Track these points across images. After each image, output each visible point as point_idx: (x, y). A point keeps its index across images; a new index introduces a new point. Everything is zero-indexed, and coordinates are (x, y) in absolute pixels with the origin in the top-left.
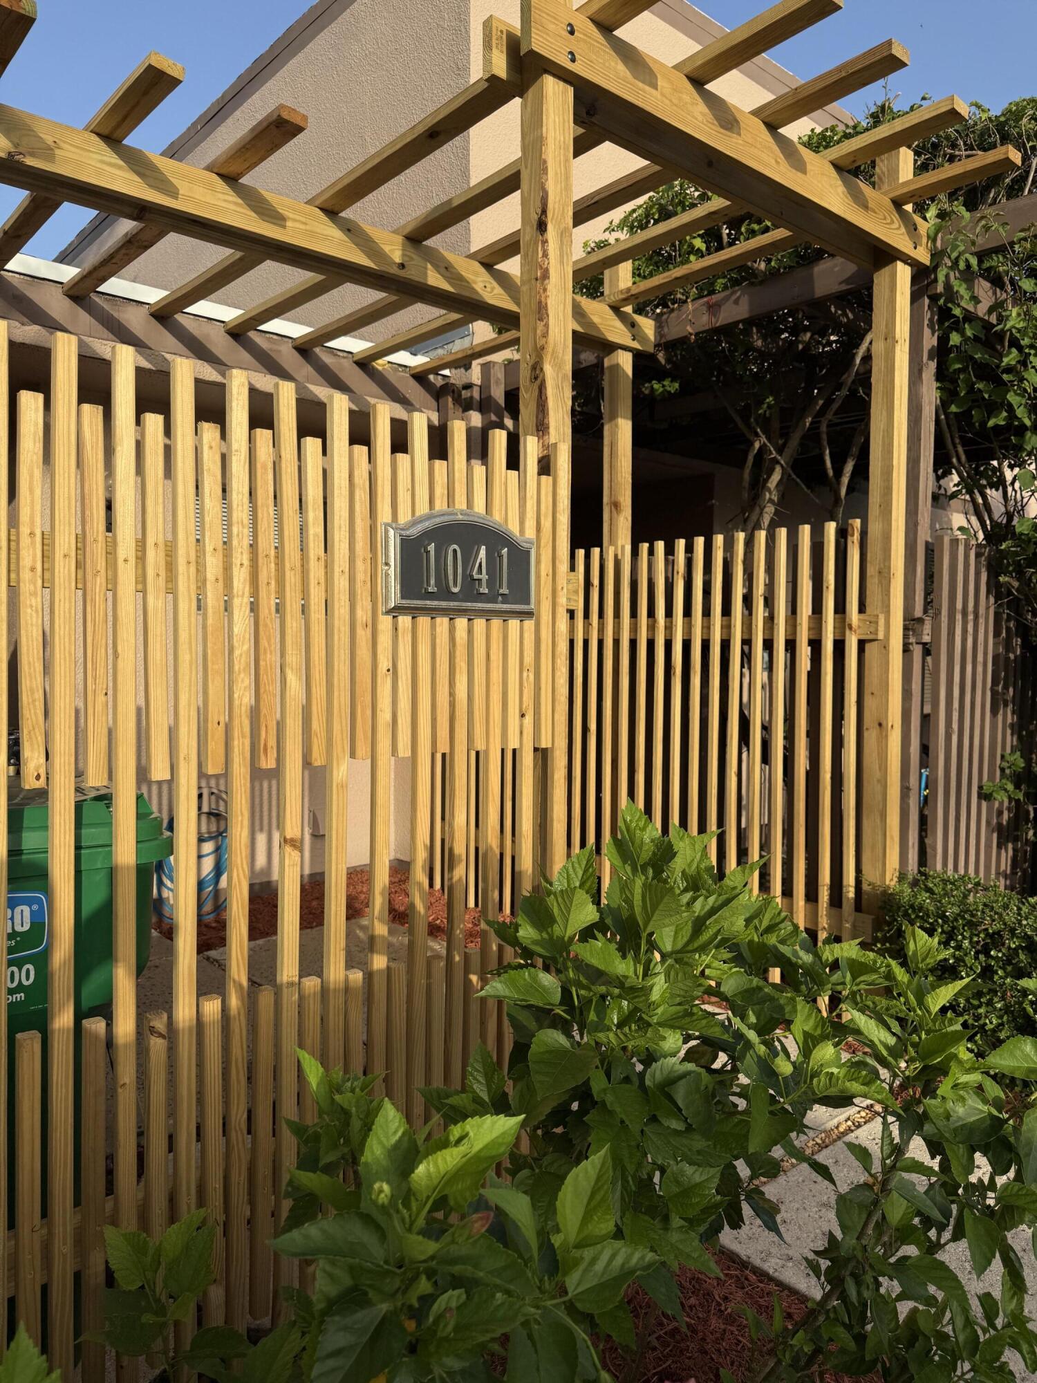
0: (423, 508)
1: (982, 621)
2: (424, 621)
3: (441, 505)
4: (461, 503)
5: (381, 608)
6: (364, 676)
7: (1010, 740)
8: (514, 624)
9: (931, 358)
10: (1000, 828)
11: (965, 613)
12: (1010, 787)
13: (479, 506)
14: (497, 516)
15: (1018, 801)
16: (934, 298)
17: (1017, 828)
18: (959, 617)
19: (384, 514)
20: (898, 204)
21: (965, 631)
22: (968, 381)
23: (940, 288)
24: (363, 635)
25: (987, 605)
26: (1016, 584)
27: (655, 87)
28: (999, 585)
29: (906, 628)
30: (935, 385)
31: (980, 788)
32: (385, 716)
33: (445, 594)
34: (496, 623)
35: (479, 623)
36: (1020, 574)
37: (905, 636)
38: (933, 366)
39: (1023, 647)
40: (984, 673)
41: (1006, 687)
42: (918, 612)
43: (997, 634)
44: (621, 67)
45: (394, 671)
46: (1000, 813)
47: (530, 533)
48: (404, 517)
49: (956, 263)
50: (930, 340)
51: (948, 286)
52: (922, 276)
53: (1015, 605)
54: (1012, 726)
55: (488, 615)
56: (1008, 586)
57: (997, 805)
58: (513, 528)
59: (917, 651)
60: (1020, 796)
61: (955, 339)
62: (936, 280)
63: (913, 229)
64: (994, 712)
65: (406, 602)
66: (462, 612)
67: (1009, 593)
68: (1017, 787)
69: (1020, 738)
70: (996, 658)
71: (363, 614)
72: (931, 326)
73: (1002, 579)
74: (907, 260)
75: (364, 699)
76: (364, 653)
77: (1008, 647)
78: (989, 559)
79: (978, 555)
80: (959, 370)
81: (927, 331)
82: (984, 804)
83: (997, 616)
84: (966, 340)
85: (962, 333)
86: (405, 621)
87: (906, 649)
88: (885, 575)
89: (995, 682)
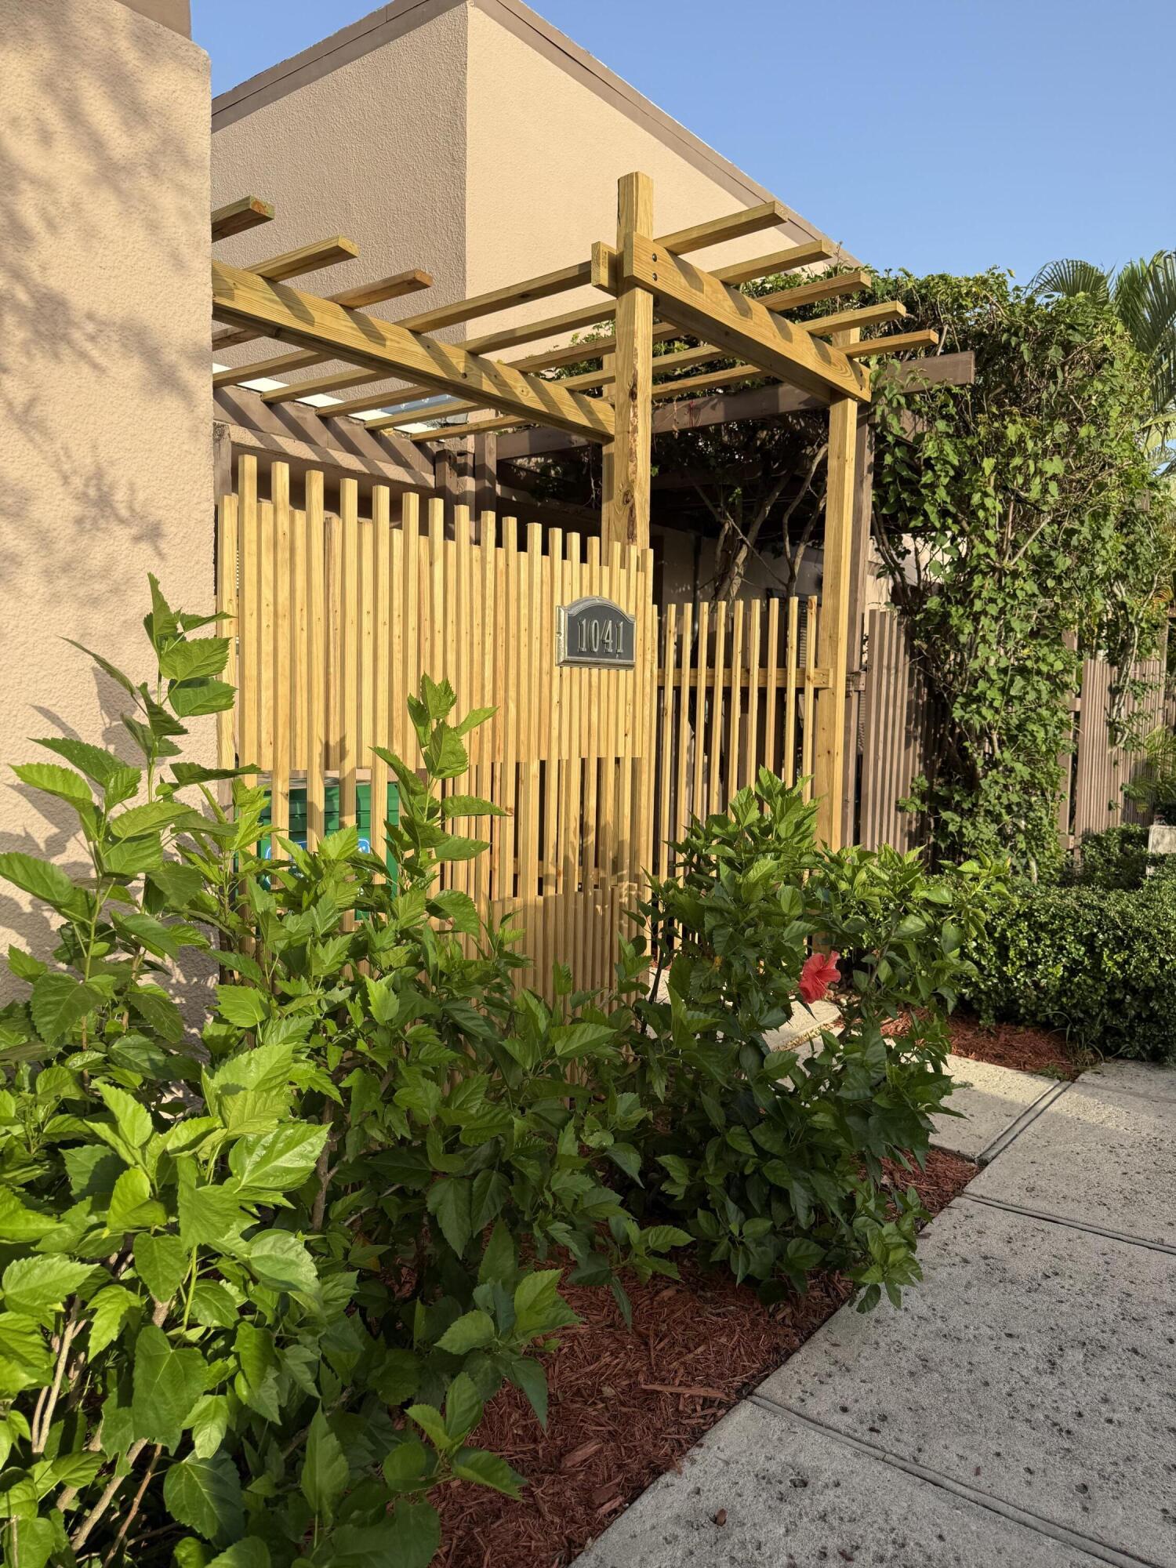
0: (576, 597)
1: (900, 674)
2: (576, 669)
3: (586, 594)
4: (596, 593)
5: (555, 661)
6: (546, 706)
7: (919, 767)
8: (622, 672)
9: (869, 472)
10: (910, 834)
11: (889, 669)
12: (918, 802)
13: (606, 594)
14: (615, 600)
15: (923, 813)
16: (873, 427)
17: (922, 835)
18: (885, 671)
19: (557, 601)
20: (850, 358)
21: (888, 682)
22: (896, 490)
23: (878, 419)
24: (546, 679)
25: (904, 662)
26: (925, 646)
27: (702, 291)
28: (912, 647)
29: (848, 680)
30: (872, 492)
31: (897, 802)
32: (555, 733)
33: (590, 652)
34: (613, 671)
35: (604, 672)
36: (928, 638)
37: (847, 686)
38: (871, 477)
39: (929, 694)
40: (901, 714)
41: (916, 726)
42: (856, 668)
43: (911, 685)
44: (683, 281)
45: (560, 702)
46: (910, 823)
47: (632, 612)
48: (567, 603)
49: (890, 402)
50: (869, 458)
51: (883, 417)
52: (864, 408)
53: (924, 662)
54: (920, 756)
55: (610, 666)
56: (919, 648)
57: (908, 816)
58: (623, 608)
59: (855, 696)
60: (925, 809)
61: (888, 459)
62: (874, 413)
63: (859, 375)
64: (907, 746)
65: (570, 658)
66: (597, 664)
67: (920, 653)
68: (923, 802)
69: (925, 766)
70: (909, 703)
71: (546, 666)
72: (870, 447)
73: (917, 642)
74: (854, 397)
75: (545, 721)
76: (546, 690)
77: (918, 695)
78: (906, 627)
79: (899, 624)
80: (889, 483)
81: (867, 451)
82: (899, 815)
83: (911, 671)
84: (896, 460)
85: (893, 454)
86: (566, 669)
87: (848, 696)
88: (834, 639)
89: (908, 722)
